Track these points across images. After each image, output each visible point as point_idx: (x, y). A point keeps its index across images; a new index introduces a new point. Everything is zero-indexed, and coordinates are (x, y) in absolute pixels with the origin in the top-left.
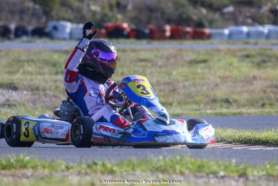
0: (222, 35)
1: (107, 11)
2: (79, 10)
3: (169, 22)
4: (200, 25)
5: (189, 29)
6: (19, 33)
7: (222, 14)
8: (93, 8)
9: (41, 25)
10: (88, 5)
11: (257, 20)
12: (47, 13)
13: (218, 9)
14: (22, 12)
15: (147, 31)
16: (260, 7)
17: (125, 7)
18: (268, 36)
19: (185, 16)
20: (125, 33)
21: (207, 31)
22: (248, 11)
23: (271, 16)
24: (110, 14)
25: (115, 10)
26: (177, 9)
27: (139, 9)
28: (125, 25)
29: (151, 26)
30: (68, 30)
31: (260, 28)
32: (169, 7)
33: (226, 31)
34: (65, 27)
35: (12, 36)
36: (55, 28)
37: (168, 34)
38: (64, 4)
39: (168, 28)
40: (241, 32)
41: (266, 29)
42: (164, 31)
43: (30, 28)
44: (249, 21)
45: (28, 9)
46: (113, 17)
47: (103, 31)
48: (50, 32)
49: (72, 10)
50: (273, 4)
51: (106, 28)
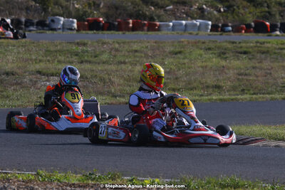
0: (169, 26)
1: (87, 9)
2: (67, 8)
3: (131, 16)
4: (152, 19)
5: (146, 22)
6: (28, 24)
7: (165, 10)
8: (77, 6)
9: (42, 19)
10: (73, 4)
11: (190, 16)
12: (45, 10)
13: (162, 7)
14: (27, 9)
15: (116, 23)
16: (191, 7)
17: (99, 5)
18: (199, 28)
19: (141, 12)
20: (101, 24)
21: (158, 23)
22: (183, 9)
23: (199, 12)
24: (89, 11)
25: (93, 8)
26: (134, 7)
27: (108, 7)
28: (101, 19)
29: (119, 20)
30: (62, 22)
31: (195, 22)
32: (129, 6)
33: (171, 24)
34: (60, 20)
35: (23, 26)
36: (53, 21)
37: (131, 25)
38: (56, 4)
39: (131, 21)
40: (182, 24)
41: (198, 22)
42: (129, 23)
43: (35, 21)
44: (185, 16)
45: (32, 6)
46: (91, 13)
47: (86, 23)
48: (49, 23)
49: (62, 8)
50: (200, 4)
51: (88, 21)
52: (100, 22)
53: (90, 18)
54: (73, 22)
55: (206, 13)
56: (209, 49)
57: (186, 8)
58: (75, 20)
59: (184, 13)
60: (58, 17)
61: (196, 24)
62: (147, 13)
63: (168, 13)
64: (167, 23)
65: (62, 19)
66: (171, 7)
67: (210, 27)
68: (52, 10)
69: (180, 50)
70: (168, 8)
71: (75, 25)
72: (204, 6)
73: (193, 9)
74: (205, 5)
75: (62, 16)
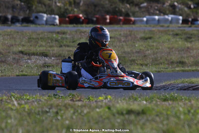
0: (143, 21)
1: (68, 6)
2: (50, 6)
3: (108, 13)
4: (127, 15)
5: (121, 18)
6: (14, 21)
7: (140, 8)
8: (58, 4)
9: (27, 16)
10: (56, 3)
11: (162, 12)
12: (30, 8)
13: (137, 5)
14: (13, 7)
15: (95, 19)
16: (164, 4)
17: (79, 4)
18: (171, 22)
19: (117, 9)
20: (81, 20)
21: (133, 19)
22: (156, 6)
23: (171, 9)
24: (70, 8)
25: (73, 6)
26: (111, 5)
27: (87, 5)
28: (81, 15)
29: (97, 16)
30: (45, 19)
31: (166, 17)
32: (107, 4)
33: (145, 19)
34: (43, 17)
35: (10, 23)
36: (37, 17)
37: (108, 21)
38: (40, 2)
39: (108, 17)
40: (154, 19)
41: (170, 17)
42: (106, 19)
43: (21, 18)
44: (158, 12)
45: (17, 5)
46: (72, 10)
47: (67, 19)
48: (34, 20)
49: (45, 5)
50: (171, 1)
51: (69, 17)
52: (80, 18)
53: (71, 15)
54: (55, 19)
55: (177, 10)
56: (177, 35)
57: (159, 5)
58: (57, 17)
59: (157, 10)
60: (41, 14)
61: (168, 19)
62: (123, 10)
63: (143, 10)
64: (141, 18)
65: (45, 15)
66: (145, 4)
67: (181, 22)
68: (36, 8)
69: (150, 36)
70: (142, 5)
71: (57, 21)
72: (176, 4)
73: (165, 6)
74: (177, 2)
75: (45, 13)
